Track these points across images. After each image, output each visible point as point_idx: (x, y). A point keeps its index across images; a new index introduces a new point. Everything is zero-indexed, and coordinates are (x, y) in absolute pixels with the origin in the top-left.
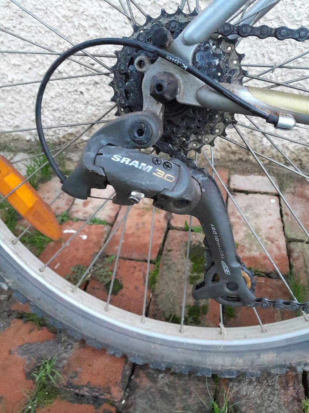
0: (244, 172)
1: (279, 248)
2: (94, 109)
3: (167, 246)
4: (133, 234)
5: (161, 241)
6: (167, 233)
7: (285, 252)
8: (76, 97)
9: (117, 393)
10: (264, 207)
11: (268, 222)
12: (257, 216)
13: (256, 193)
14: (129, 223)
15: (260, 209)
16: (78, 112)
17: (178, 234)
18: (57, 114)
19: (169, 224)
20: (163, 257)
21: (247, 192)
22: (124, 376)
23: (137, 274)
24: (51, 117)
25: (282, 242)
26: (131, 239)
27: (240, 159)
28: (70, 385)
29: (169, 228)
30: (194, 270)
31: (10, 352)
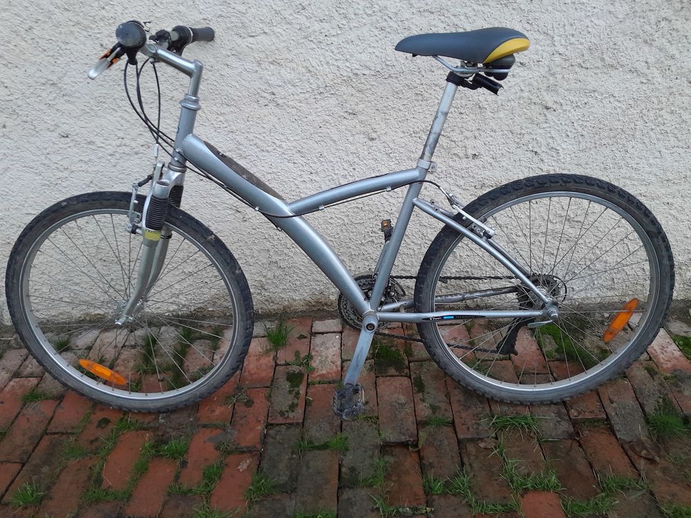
0: (322, 318)
1: (337, 367)
2: (216, 291)
3: (276, 377)
4: (255, 373)
5: (272, 374)
6: (275, 368)
7: (340, 369)
8: (202, 285)
9: (259, 447)
10: (332, 342)
11: (333, 351)
12: (327, 349)
13: (328, 333)
14: (251, 366)
15: (329, 344)
16: (204, 294)
17: (282, 368)
18: (189, 297)
19: (276, 363)
20: (274, 383)
21: (323, 333)
22: (261, 440)
23: (261, 394)
24: (185, 299)
25: (339, 363)
26: (254, 376)
27: (319, 309)
28: (237, 448)
29: (277, 365)
30: (291, 386)
31: (204, 442)
